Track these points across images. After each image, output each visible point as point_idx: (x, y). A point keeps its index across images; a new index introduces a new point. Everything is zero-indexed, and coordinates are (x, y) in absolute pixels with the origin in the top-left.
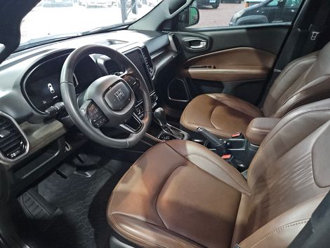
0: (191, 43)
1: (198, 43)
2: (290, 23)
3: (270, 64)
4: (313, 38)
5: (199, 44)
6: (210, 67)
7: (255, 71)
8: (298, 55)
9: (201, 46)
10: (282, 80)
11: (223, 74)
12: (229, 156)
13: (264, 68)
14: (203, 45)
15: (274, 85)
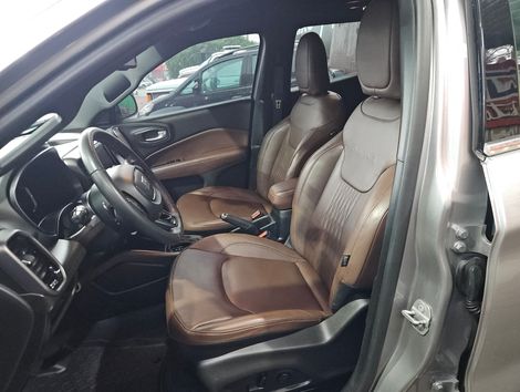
0: (145, 135)
1: (155, 133)
2: (249, 97)
3: (245, 143)
4: (278, 106)
5: (158, 135)
6: (179, 161)
7: (234, 152)
8: (269, 126)
9: (160, 137)
10: (267, 154)
11: (199, 164)
12: (265, 233)
13: (241, 148)
14: (161, 135)
15: (260, 161)
